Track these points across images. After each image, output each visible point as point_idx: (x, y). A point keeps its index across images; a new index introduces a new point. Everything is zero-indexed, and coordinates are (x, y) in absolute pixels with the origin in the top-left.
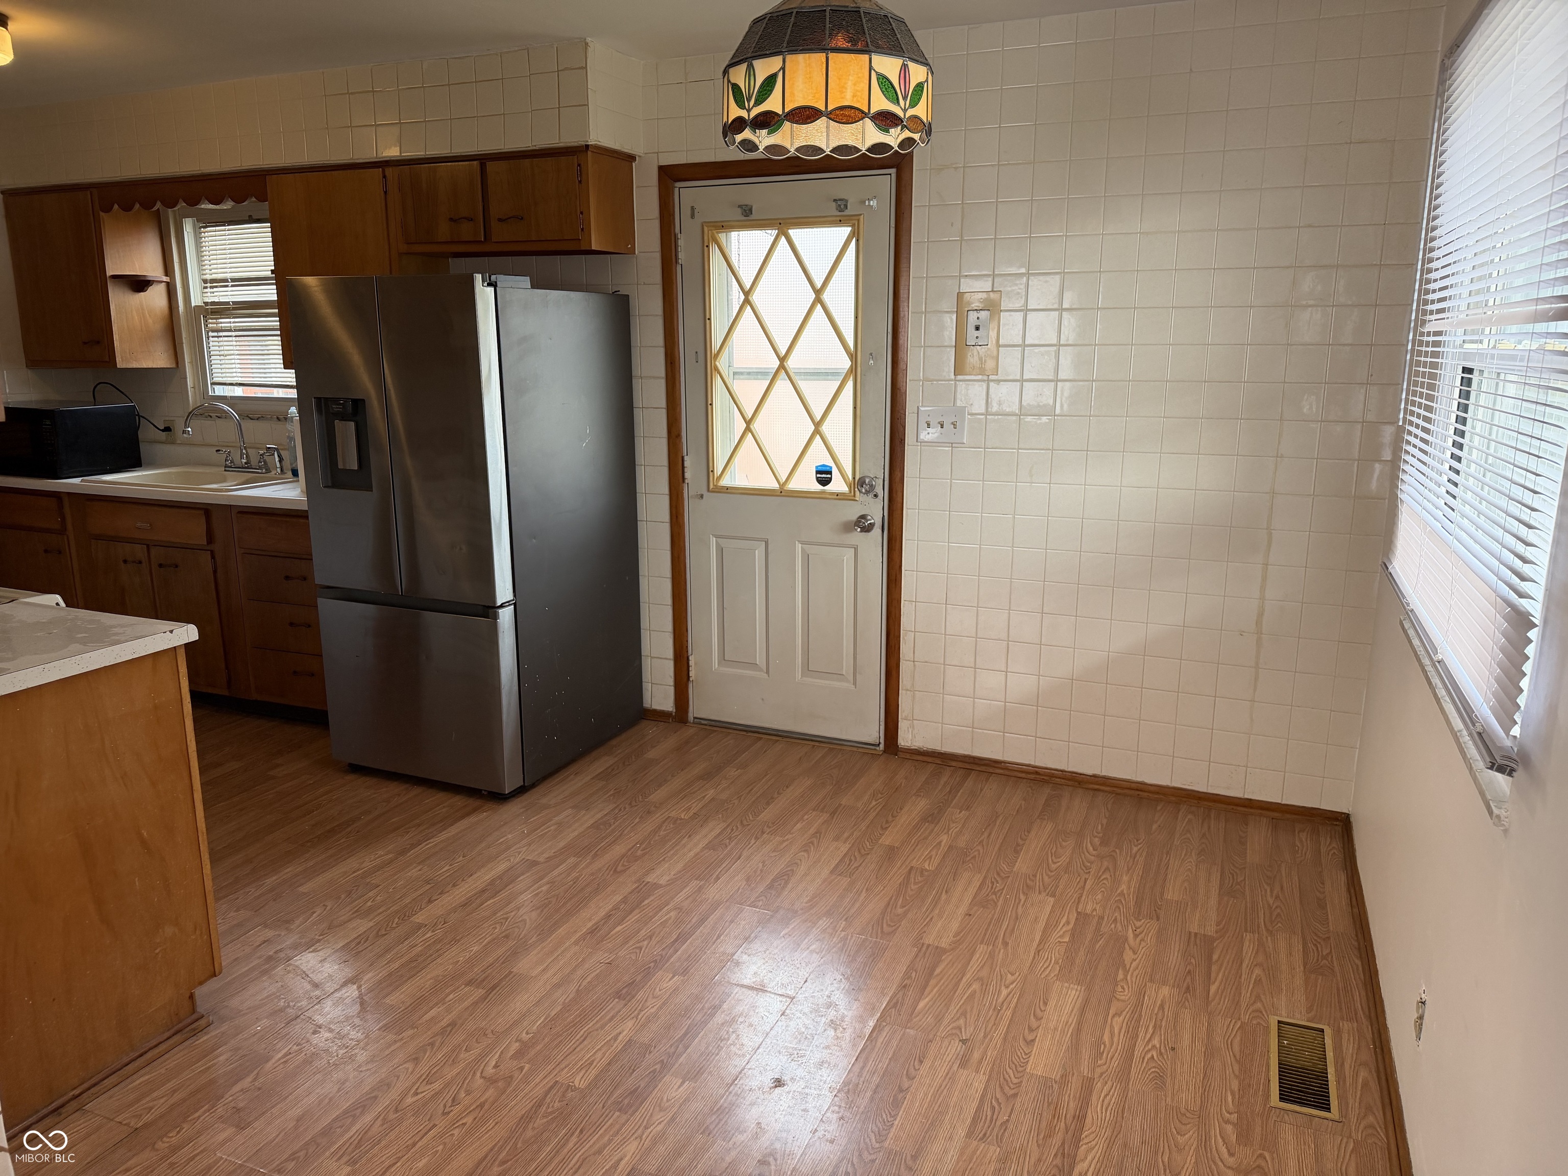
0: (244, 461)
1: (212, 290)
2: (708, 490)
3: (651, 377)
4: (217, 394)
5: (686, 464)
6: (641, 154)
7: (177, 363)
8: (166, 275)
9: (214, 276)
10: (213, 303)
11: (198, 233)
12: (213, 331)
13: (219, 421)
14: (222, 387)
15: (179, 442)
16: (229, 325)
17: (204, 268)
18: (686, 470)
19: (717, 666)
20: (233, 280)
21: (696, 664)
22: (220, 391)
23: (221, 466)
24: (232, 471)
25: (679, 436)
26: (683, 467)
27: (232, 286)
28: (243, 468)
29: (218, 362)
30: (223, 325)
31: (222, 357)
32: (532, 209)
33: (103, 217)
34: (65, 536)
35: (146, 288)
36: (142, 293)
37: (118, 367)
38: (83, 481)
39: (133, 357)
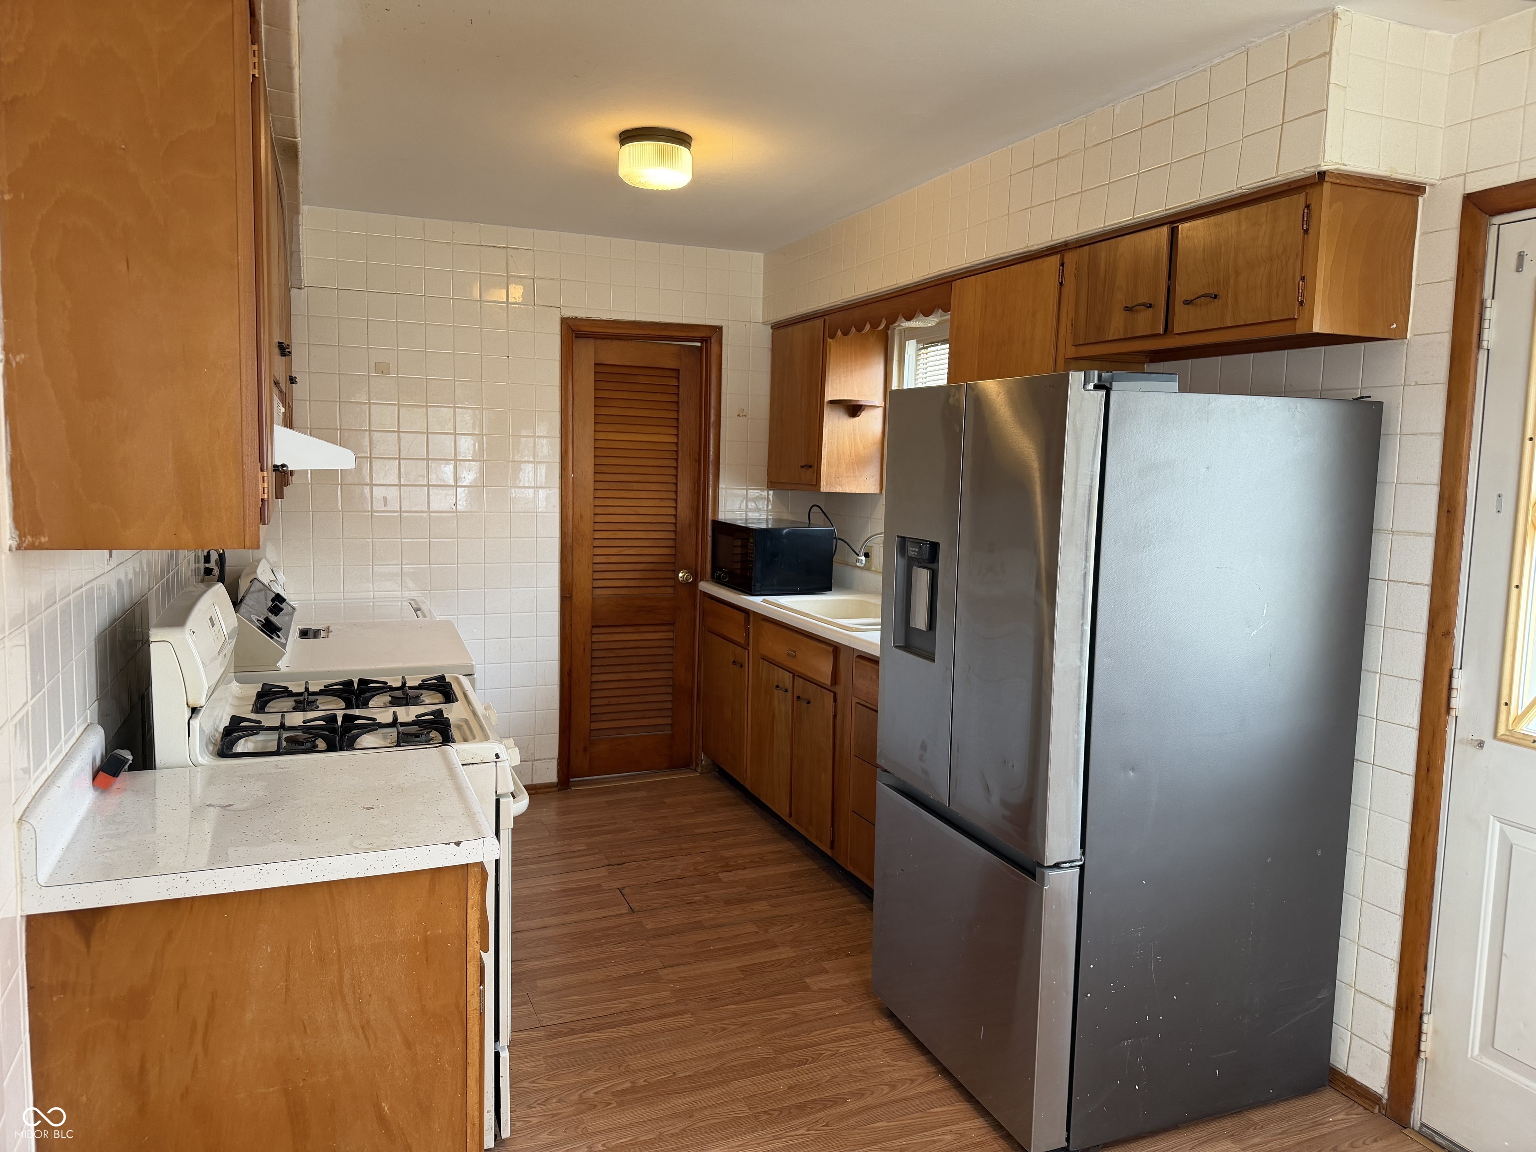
2: (1495, 736)
3: (1409, 533)
5: (1456, 683)
6: (1433, 182)
7: (881, 490)
8: (883, 400)
11: (918, 354)
18: (1454, 694)
19: (1477, 1052)
21: (1436, 1032)
25: (1449, 634)
26: (1450, 689)
32: (1232, 281)
33: (830, 343)
34: (747, 652)
35: (859, 414)
36: (857, 419)
37: (822, 491)
38: (764, 601)
39: (838, 482)
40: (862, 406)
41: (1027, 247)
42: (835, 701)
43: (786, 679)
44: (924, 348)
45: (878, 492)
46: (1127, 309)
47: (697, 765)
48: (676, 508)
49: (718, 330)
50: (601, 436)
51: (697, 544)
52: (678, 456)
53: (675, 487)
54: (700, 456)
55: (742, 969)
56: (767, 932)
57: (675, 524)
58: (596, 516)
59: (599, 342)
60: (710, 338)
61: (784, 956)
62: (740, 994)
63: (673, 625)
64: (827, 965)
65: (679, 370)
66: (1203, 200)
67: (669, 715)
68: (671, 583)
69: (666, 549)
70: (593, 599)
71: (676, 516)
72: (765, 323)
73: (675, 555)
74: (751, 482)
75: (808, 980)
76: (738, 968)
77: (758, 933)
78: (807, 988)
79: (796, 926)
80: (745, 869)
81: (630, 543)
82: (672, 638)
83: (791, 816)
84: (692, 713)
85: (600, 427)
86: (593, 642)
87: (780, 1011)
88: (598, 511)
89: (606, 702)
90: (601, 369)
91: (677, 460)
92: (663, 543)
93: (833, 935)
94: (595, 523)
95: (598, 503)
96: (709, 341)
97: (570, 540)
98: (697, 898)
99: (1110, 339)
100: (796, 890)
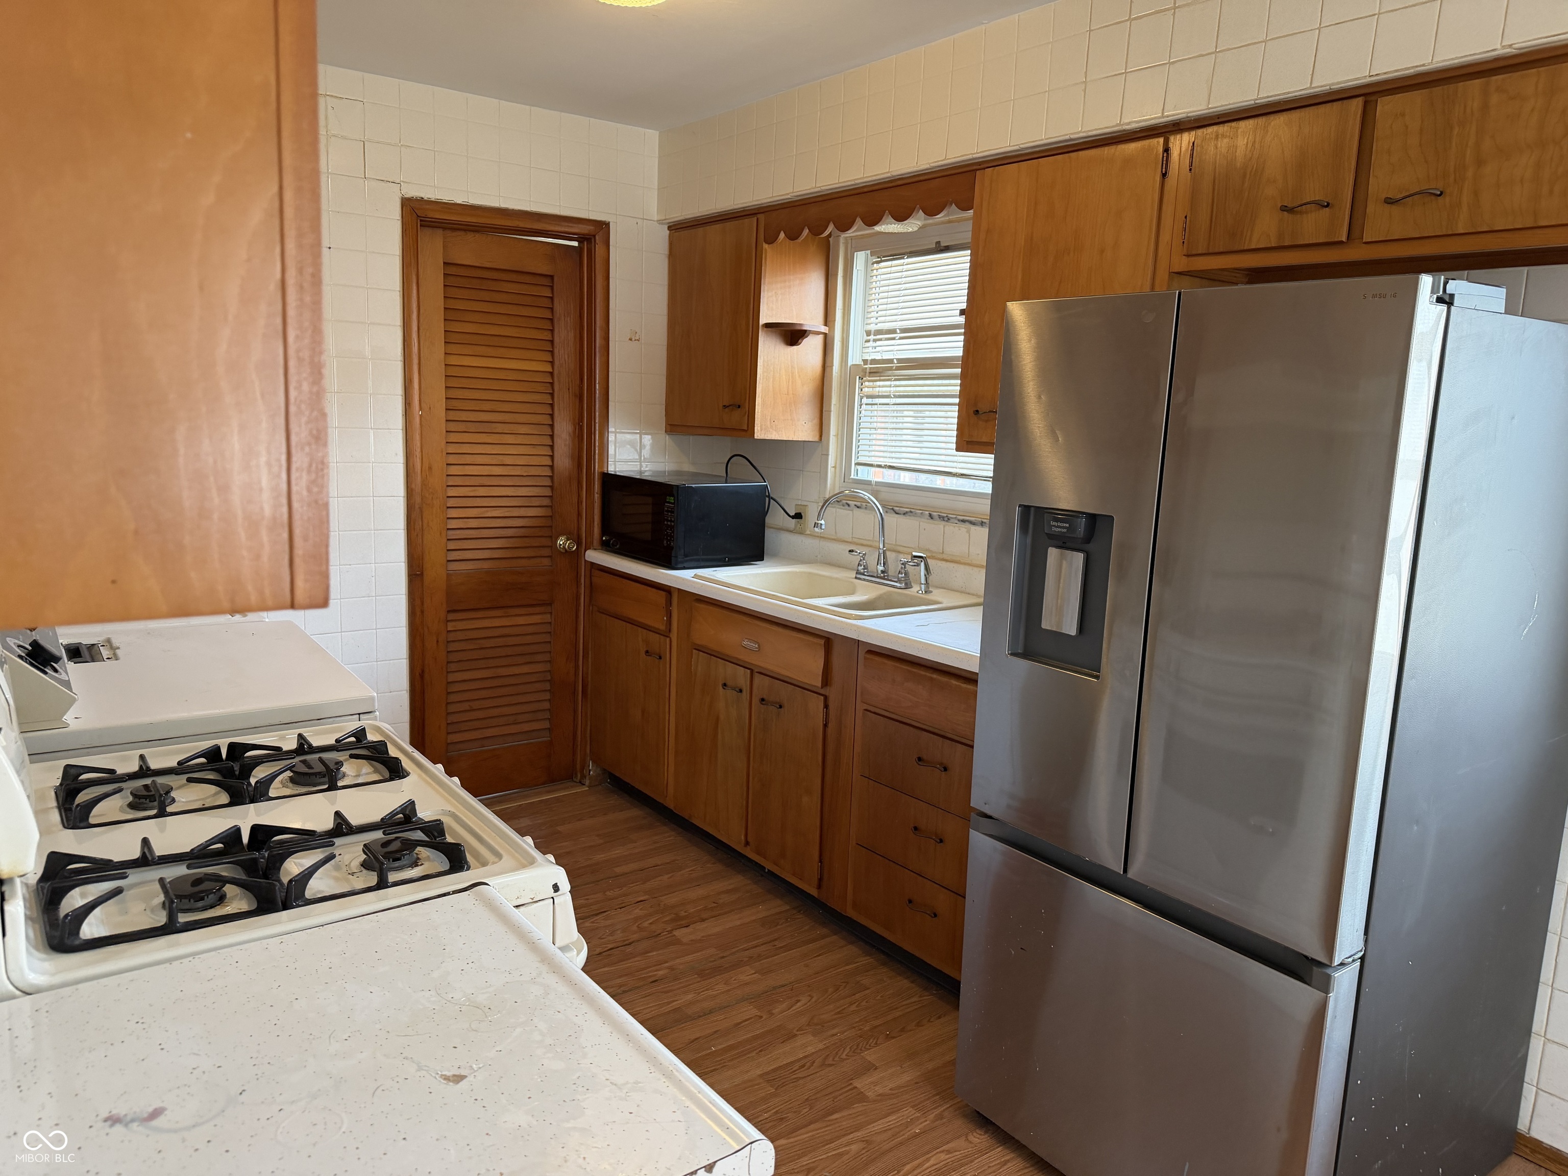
0: (881, 568)
1: (875, 344)
4: (860, 477)
7: (821, 436)
8: (826, 325)
9: (880, 326)
10: (874, 361)
11: (869, 269)
12: (868, 397)
13: (856, 511)
14: (867, 468)
15: (808, 532)
16: (888, 389)
17: (869, 316)
20: (904, 331)
22: (864, 474)
23: (852, 569)
24: (864, 580)
27: (901, 338)
28: (878, 577)
29: (868, 437)
30: (881, 389)
31: (873, 431)
32: (1470, 173)
33: (766, 250)
34: (668, 639)
35: (800, 341)
36: (795, 347)
37: (756, 437)
38: (696, 576)
39: (774, 426)
40: (806, 331)
41: (1117, 125)
42: (826, 706)
43: (741, 676)
44: (878, 262)
45: (816, 439)
46: (1284, 209)
47: (583, 777)
48: (552, 457)
49: (603, 227)
50: (453, 360)
51: (579, 502)
52: (553, 390)
53: (550, 430)
54: (581, 388)
55: (769, 1077)
56: (771, 1014)
57: (551, 477)
58: (449, 466)
59: (449, 233)
60: (594, 236)
61: (811, 1049)
62: (782, 1119)
63: (550, 604)
64: (871, 1056)
65: (552, 277)
66: (1438, 62)
67: (546, 717)
68: (546, 552)
69: (539, 509)
70: (448, 575)
71: (552, 467)
72: (660, 222)
73: (551, 516)
74: (642, 424)
75: (857, 1083)
76: (761, 1076)
77: (761, 1017)
78: (862, 1097)
79: (804, 1000)
80: (703, 920)
81: (494, 502)
82: (550, 621)
83: (747, 843)
84: (575, 711)
85: (453, 348)
86: (448, 631)
87: (844, 1140)
88: (452, 459)
89: (466, 706)
90: (452, 270)
91: (552, 395)
92: (536, 502)
93: (853, 1008)
94: (447, 475)
95: (452, 449)
96: (593, 240)
97: (418, 499)
98: (661, 973)
99: (1253, 247)
100: (778, 944)
